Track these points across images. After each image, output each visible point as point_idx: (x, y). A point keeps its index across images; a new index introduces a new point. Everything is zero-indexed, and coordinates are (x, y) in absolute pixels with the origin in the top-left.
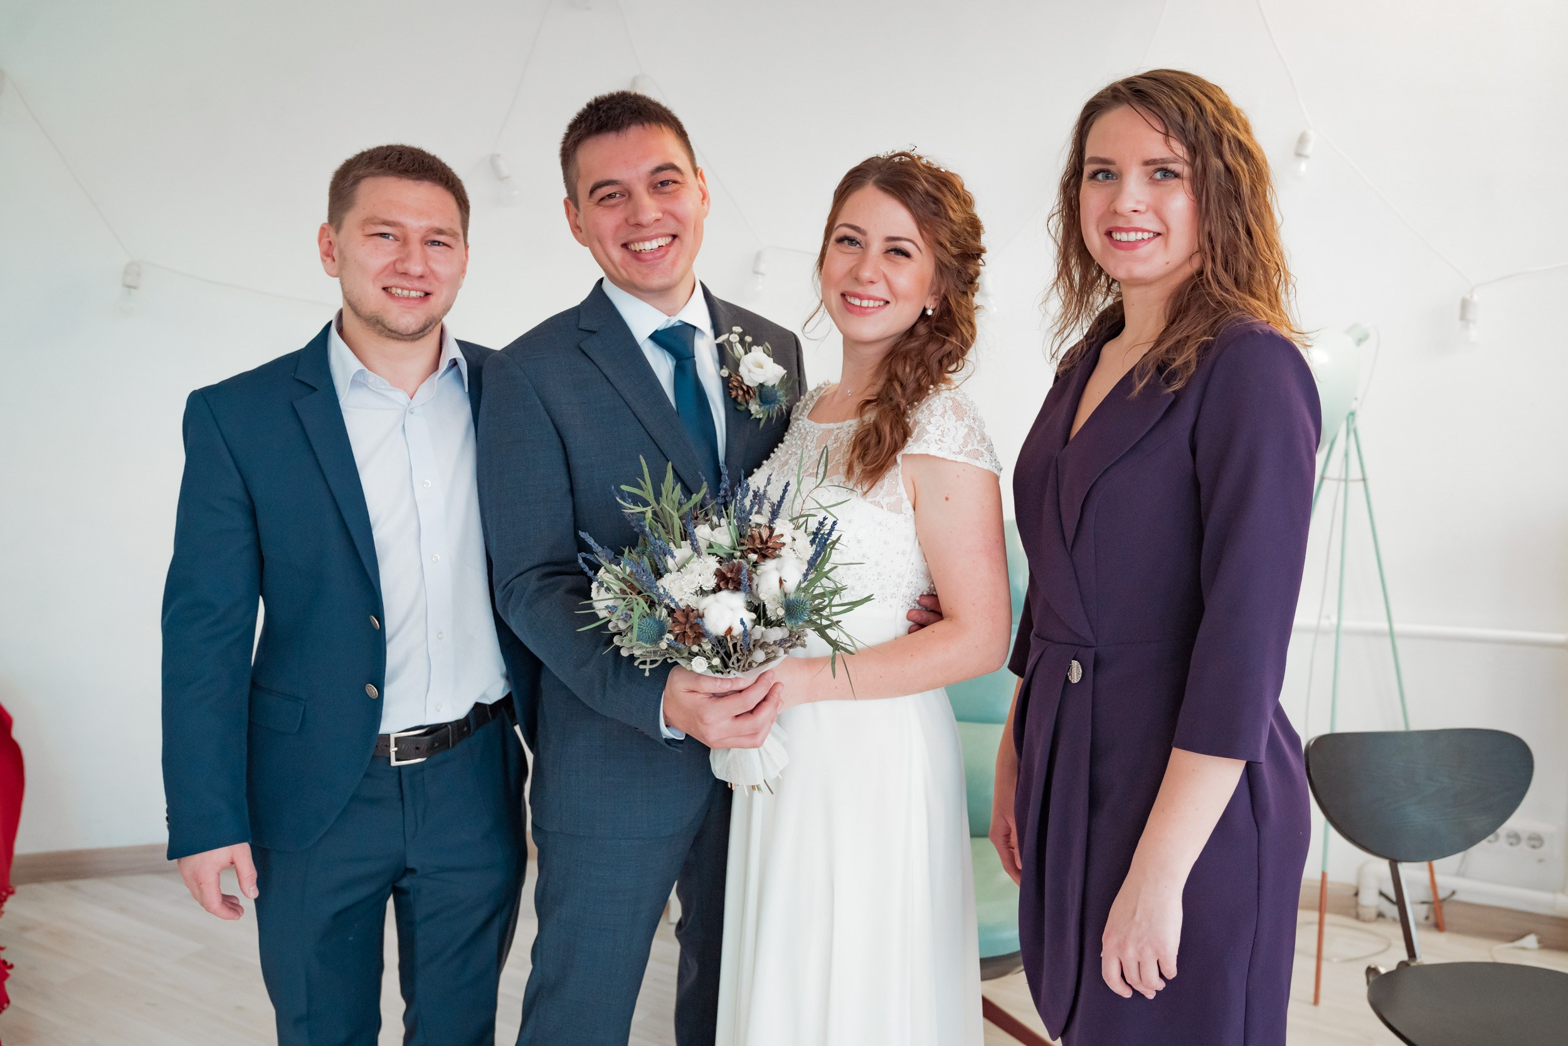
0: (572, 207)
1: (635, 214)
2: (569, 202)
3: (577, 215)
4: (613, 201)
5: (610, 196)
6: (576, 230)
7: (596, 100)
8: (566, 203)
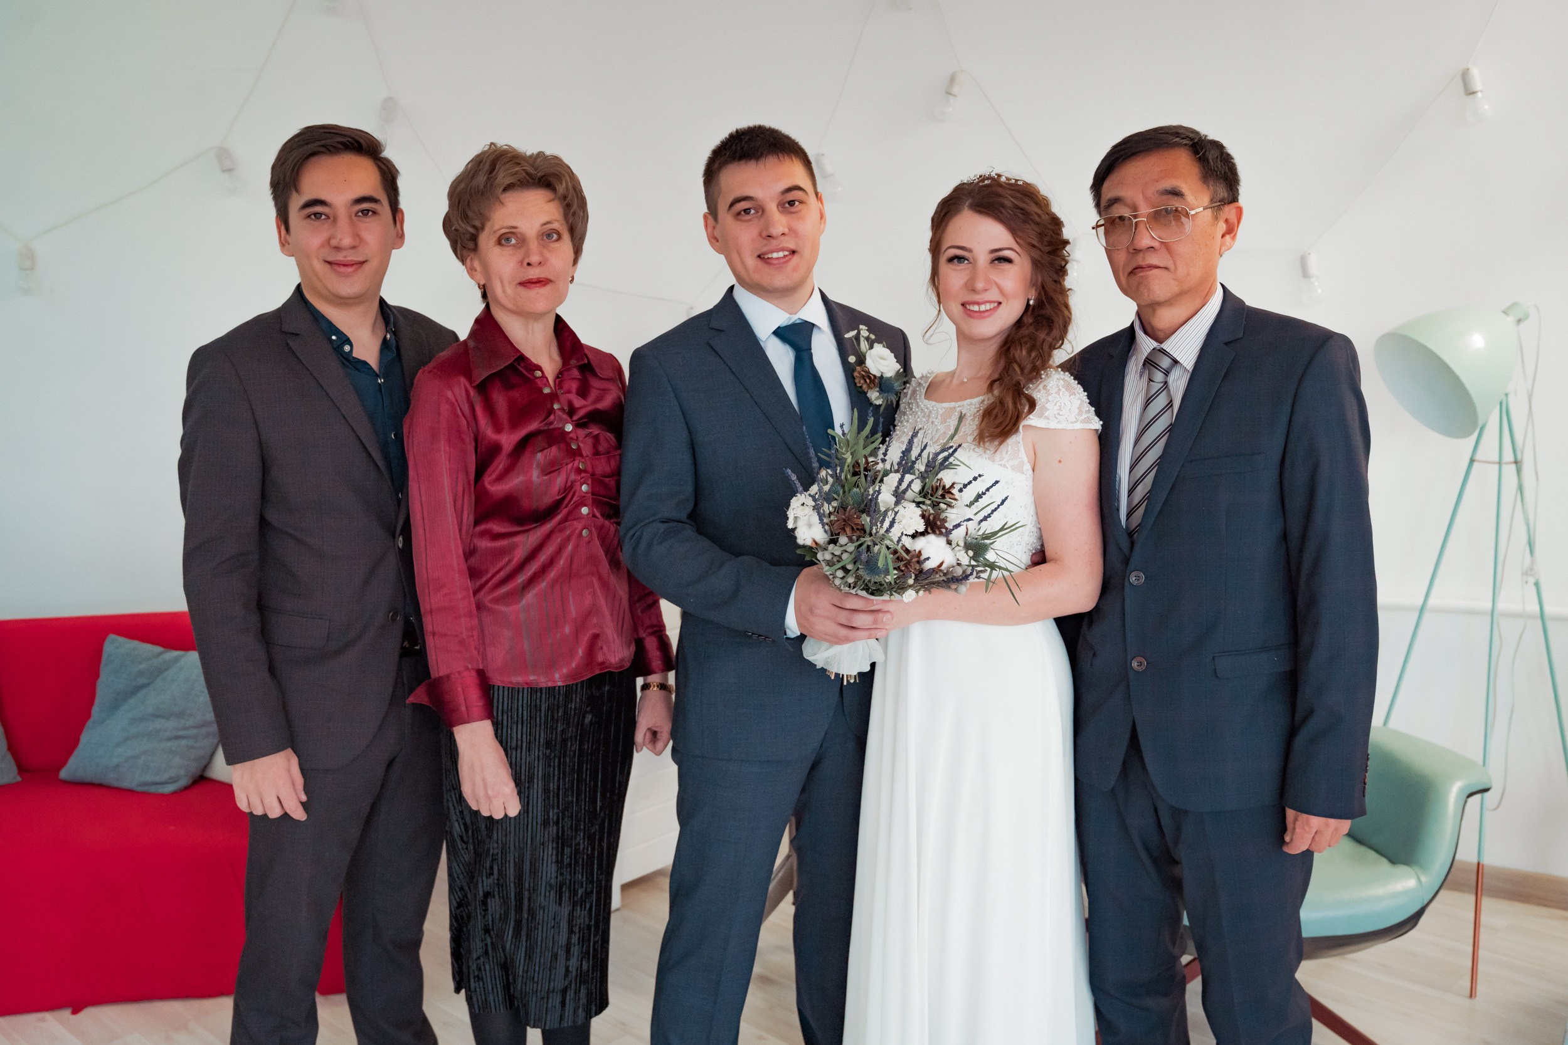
0: (710, 219)
1: (767, 227)
2: (708, 215)
3: (714, 228)
4: (748, 217)
5: (747, 211)
6: (712, 240)
7: (737, 131)
8: (705, 217)
